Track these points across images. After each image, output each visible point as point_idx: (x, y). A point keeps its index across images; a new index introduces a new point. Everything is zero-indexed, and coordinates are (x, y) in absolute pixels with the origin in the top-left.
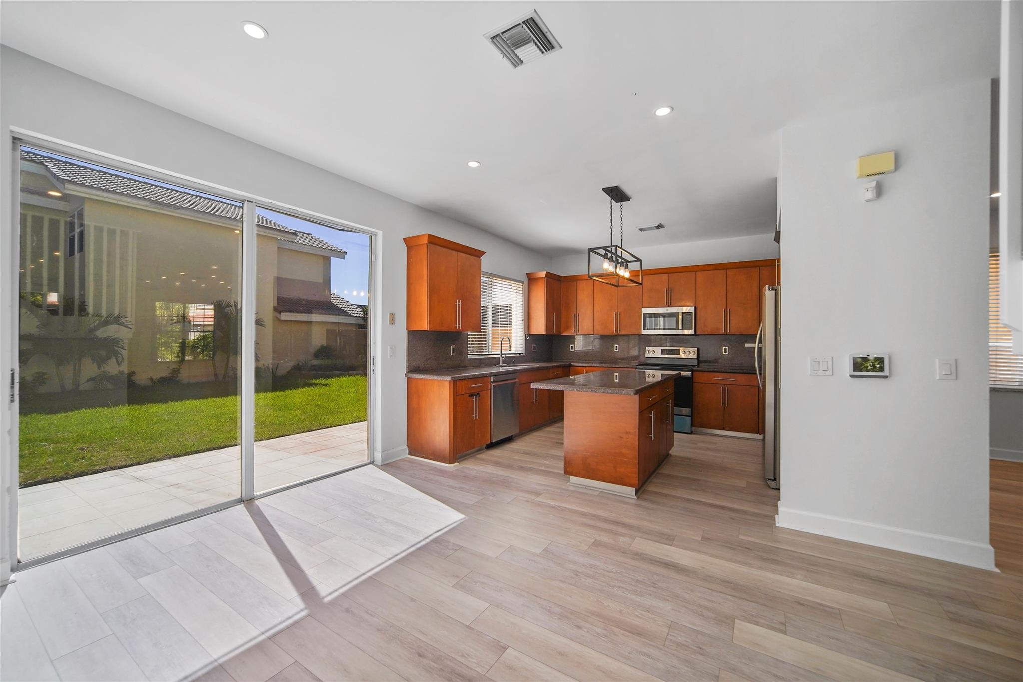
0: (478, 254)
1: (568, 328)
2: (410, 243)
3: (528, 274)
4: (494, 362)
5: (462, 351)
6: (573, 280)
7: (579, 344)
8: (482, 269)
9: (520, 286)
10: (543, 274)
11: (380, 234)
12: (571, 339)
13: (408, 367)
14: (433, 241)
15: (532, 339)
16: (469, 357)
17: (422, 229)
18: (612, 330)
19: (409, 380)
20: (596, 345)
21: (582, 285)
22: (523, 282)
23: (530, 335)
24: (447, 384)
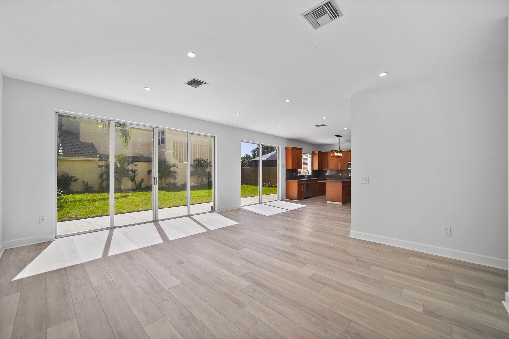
0: (301, 149)
1: (325, 168)
2: (287, 149)
3: (313, 152)
4: (304, 177)
5: (297, 174)
6: (326, 153)
7: (328, 173)
8: (302, 152)
9: (310, 155)
10: (317, 152)
11: (280, 147)
12: (326, 171)
13: (286, 178)
14: (293, 148)
15: (314, 171)
16: (298, 176)
17: (291, 145)
18: (339, 168)
19: (286, 181)
20: (334, 173)
21: (329, 155)
22: (311, 154)
23: (313, 170)
24: (297, 182)
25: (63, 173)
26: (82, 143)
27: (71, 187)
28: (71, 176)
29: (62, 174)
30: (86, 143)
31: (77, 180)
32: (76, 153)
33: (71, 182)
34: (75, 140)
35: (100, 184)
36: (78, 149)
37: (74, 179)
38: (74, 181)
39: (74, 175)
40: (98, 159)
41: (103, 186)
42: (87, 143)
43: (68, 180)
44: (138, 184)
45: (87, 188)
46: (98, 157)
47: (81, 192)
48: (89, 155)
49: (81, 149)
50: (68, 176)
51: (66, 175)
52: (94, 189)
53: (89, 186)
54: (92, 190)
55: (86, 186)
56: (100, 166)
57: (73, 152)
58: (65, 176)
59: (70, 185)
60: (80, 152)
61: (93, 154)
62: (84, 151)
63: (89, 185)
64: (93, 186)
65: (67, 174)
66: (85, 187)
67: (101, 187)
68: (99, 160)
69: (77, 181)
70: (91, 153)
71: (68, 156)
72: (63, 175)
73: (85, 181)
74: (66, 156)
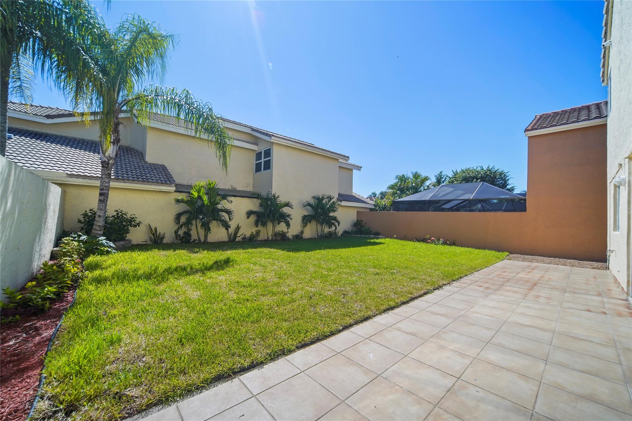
25: (116, 211)
26: (149, 164)
27: (129, 236)
28: (130, 218)
29: (116, 213)
30: (154, 164)
31: (139, 223)
32: (140, 177)
33: (129, 227)
34: (138, 160)
35: (176, 232)
36: (143, 172)
37: (135, 222)
38: (135, 226)
39: (135, 215)
40: (174, 189)
41: (179, 236)
42: (156, 164)
43: (124, 223)
44: (233, 234)
45: (154, 238)
46: (173, 185)
47: (145, 244)
48: (159, 181)
49: (147, 173)
50: (125, 216)
51: (121, 215)
52: (165, 241)
53: (158, 235)
54: (162, 242)
55: (154, 235)
56: (178, 201)
57: (135, 176)
58: (121, 217)
59: (128, 233)
60: (146, 177)
61: (166, 181)
62: (153, 175)
63: (158, 232)
64: (164, 235)
65: (124, 214)
66: (153, 237)
67: (176, 238)
68: (175, 192)
69: (139, 226)
70: (162, 179)
71: (126, 181)
72: (118, 214)
73: (152, 227)
74: (123, 181)
